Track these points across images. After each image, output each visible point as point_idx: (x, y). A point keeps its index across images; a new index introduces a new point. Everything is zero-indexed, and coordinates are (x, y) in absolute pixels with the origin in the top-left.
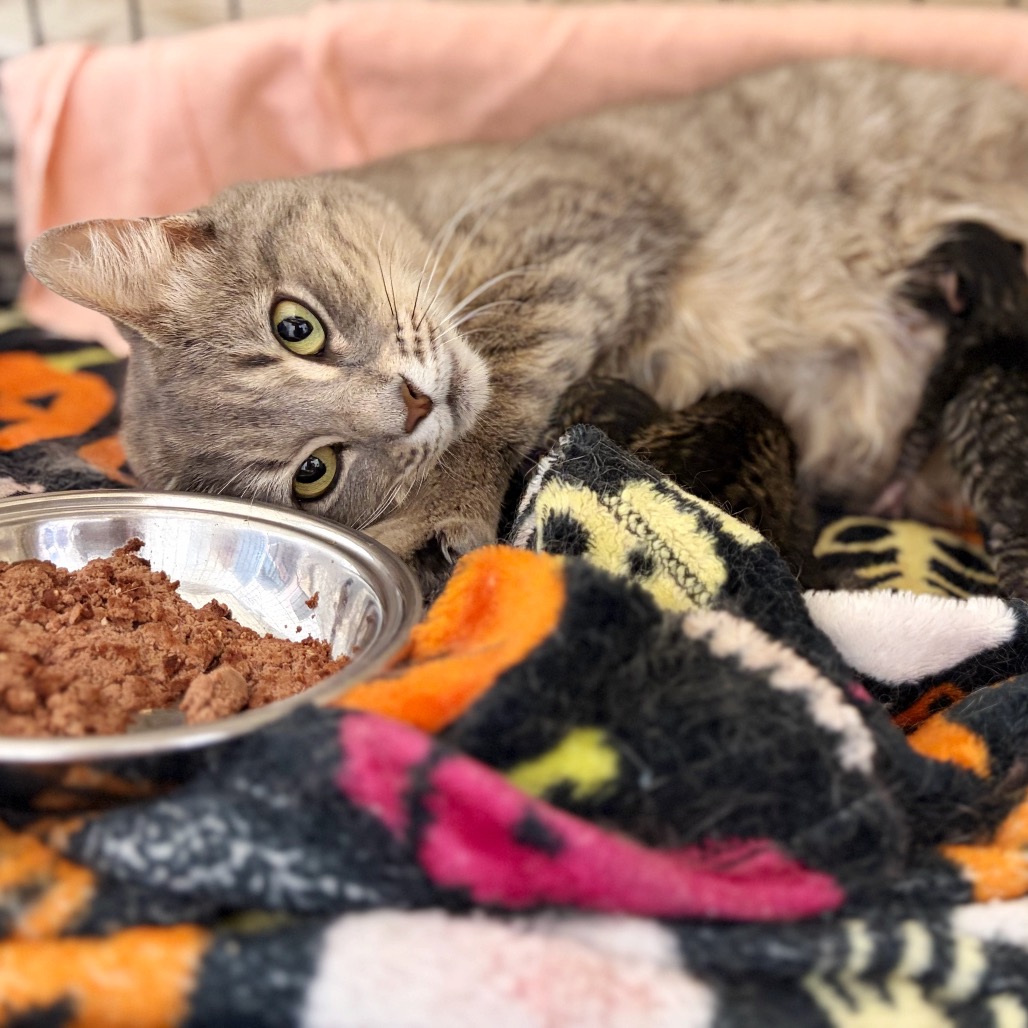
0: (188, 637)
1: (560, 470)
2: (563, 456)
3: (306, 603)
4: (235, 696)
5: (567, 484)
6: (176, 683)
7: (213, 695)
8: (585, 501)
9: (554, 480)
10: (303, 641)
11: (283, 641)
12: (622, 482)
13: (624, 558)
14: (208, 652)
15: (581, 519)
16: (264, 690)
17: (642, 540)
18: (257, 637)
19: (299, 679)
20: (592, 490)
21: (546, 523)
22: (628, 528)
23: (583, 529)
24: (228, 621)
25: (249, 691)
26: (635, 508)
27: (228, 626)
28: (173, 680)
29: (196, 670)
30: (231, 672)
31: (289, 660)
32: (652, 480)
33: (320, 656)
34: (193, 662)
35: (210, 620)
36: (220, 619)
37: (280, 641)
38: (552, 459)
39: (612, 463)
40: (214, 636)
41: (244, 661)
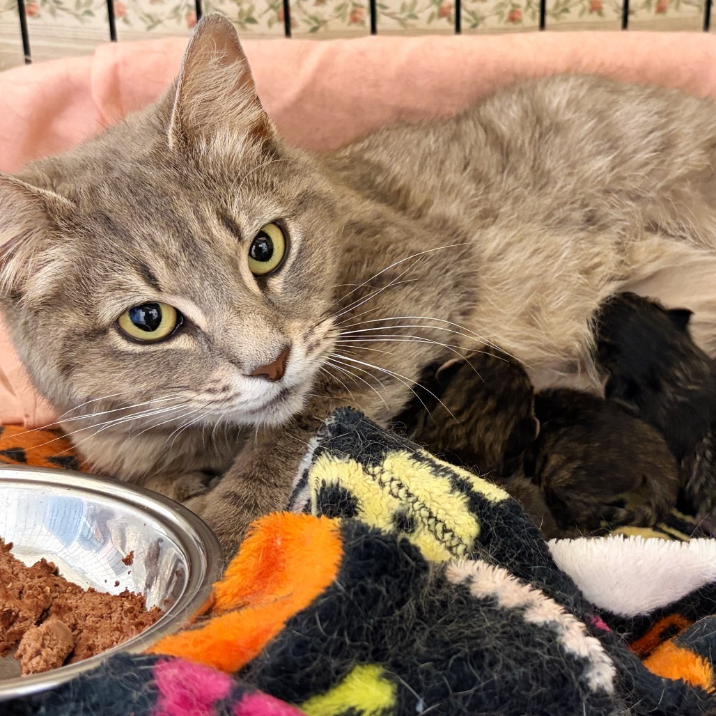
0: (21, 592)
1: (329, 446)
2: (329, 434)
3: (123, 560)
4: (61, 645)
5: (335, 457)
6: (11, 633)
7: (43, 646)
8: (352, 472)
9: (324, 455)
10: (121, 594)
11: (104, 595)
12: (384, 453)
13: (389, 519)
14: (38, 606)
15: (349, 487)
16: (87, 639)
17: (404, 502)
18: (81, 590)
19: (117, 629)
20: (357, 462)
21: (319, 493)
22: (391, 492)
23: (352, 496)
24: (56, 578)
25: (74, 639)
26: (396, 476)
27: (56, 582)
28: (8, 631)
29: (28, 622)
30: (58, 624)
31: (109, 612)
32: (409, 451)
33: (136, 608)
34: (25, 615)
35: (39, 577)
36: (49, 576)
37: (100, 594)
38: (319, 439)
39: (374, 438)
40: (43, 592)
41: (71, 614)
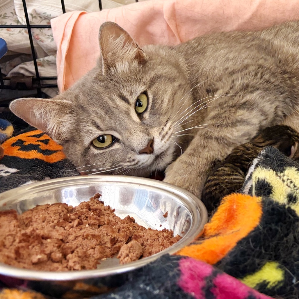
0: (119, 230)
1: (262, 163)
2: (262, 158)
3: (163, 216)
4: (138, 252)
5: (264, 168)
6: (115, 248)
7: (130, 252)
8: (271, 175)
9: (259, 167)
10: (162, 230)
11: (155, 230)
12: (285, 168)
13: (286, 196)
14: (127, 235)
15: (269, 181)
16: (148, 250)
17: (292, 189)
18: (145, 229)
19: (162, 245)
20: (273, 171)
21: (256, 183)
22: (287, 185)
23: (270, 185)
24: (134, 224)
25: (143, 250)
26: (290, 178)
27: (134, 225)
28: (114, 247)
29: (122, 243)
30: (136, 243)
31: (158, 237)
32: (296, 167)
33: (169, 236)
34: (121, 240)
35: (127, 223)
36: (131, 223)
37: (154, 230)
38: (258, 159)
39: (281, 161)
40: (129, 230)
41: (141, 239)
